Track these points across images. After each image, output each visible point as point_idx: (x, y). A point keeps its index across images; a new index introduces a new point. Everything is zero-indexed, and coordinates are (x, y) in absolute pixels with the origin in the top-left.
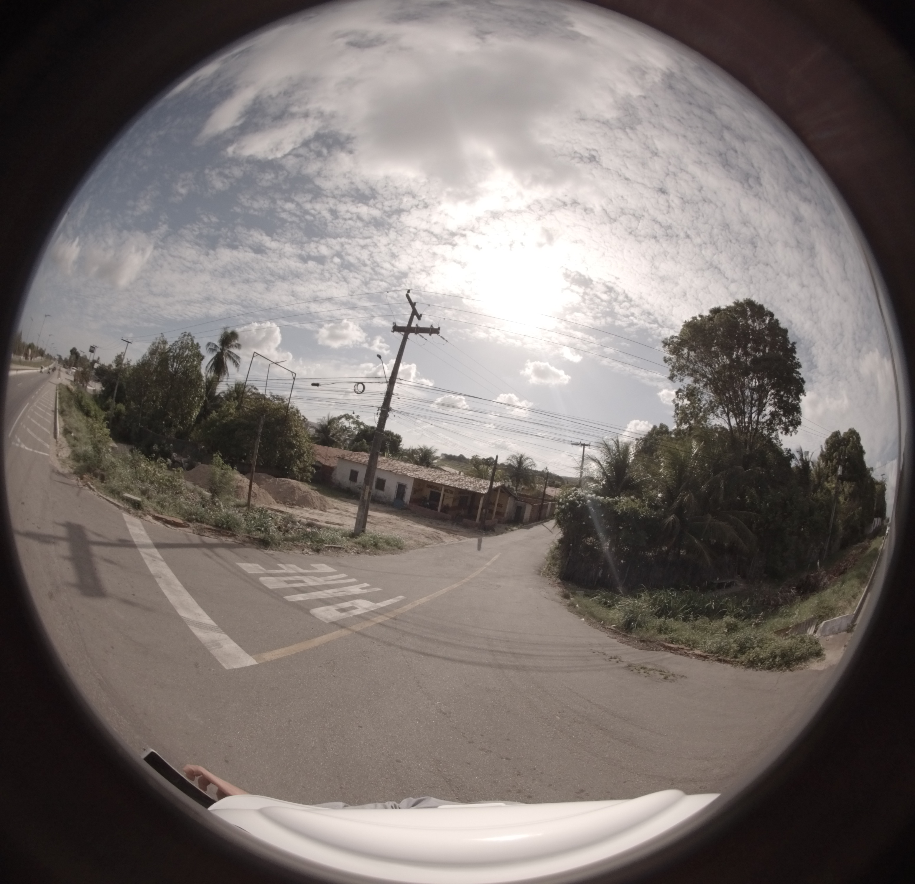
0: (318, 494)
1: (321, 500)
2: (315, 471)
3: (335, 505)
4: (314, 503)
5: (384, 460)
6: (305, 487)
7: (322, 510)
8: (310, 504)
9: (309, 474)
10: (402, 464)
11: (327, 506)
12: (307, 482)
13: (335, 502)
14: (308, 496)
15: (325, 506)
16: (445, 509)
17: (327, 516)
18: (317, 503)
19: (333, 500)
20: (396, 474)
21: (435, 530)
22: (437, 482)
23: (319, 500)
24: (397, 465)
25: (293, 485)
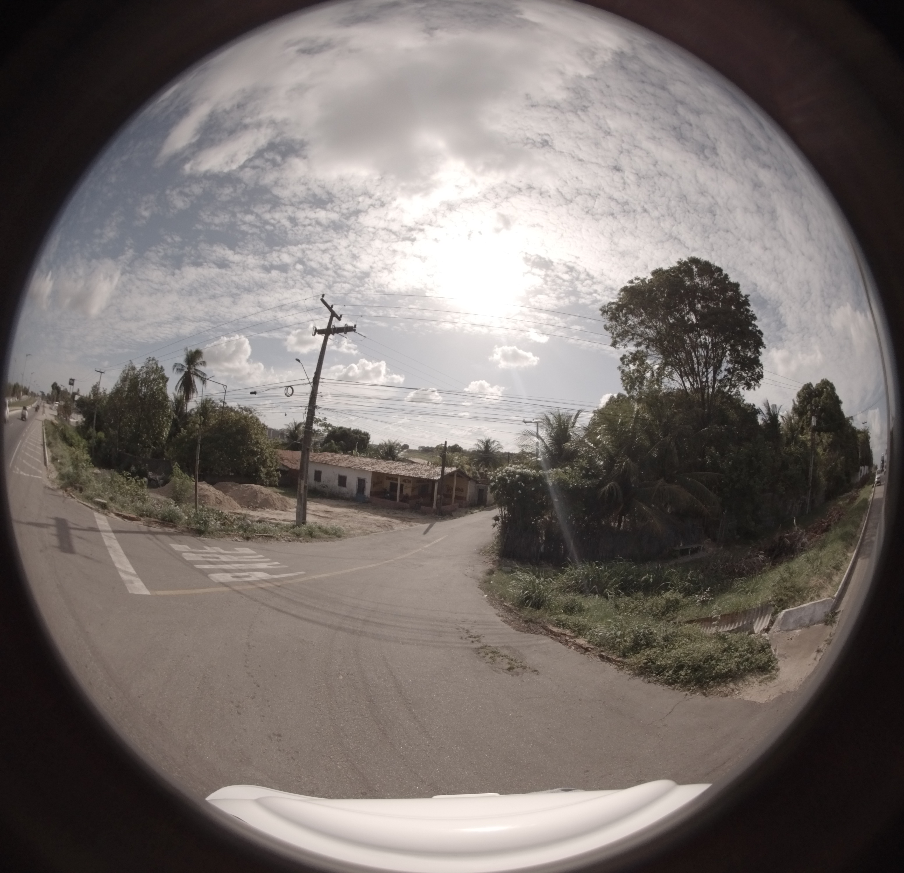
0: (281, 496)
1: (282, 501)
2: (280, 475)
4: (275, 504)
5: (345, 458)
6: (267, 491)
7: (282, 510)
8: (271, 505)
9: (275, 479)
10: (362, 459)
11: (288, 506)
12: (276, 486)
14: (270, 498)
15: (286, 506)
16: (405, 499)
17: (285, 515)
18: (279, 504)
19: (294, 500)
20: (355, 469)
21: (390, 519)
22: (392, 473)
23: (280, 501)
24: (357, 461)
25: (255, 490)
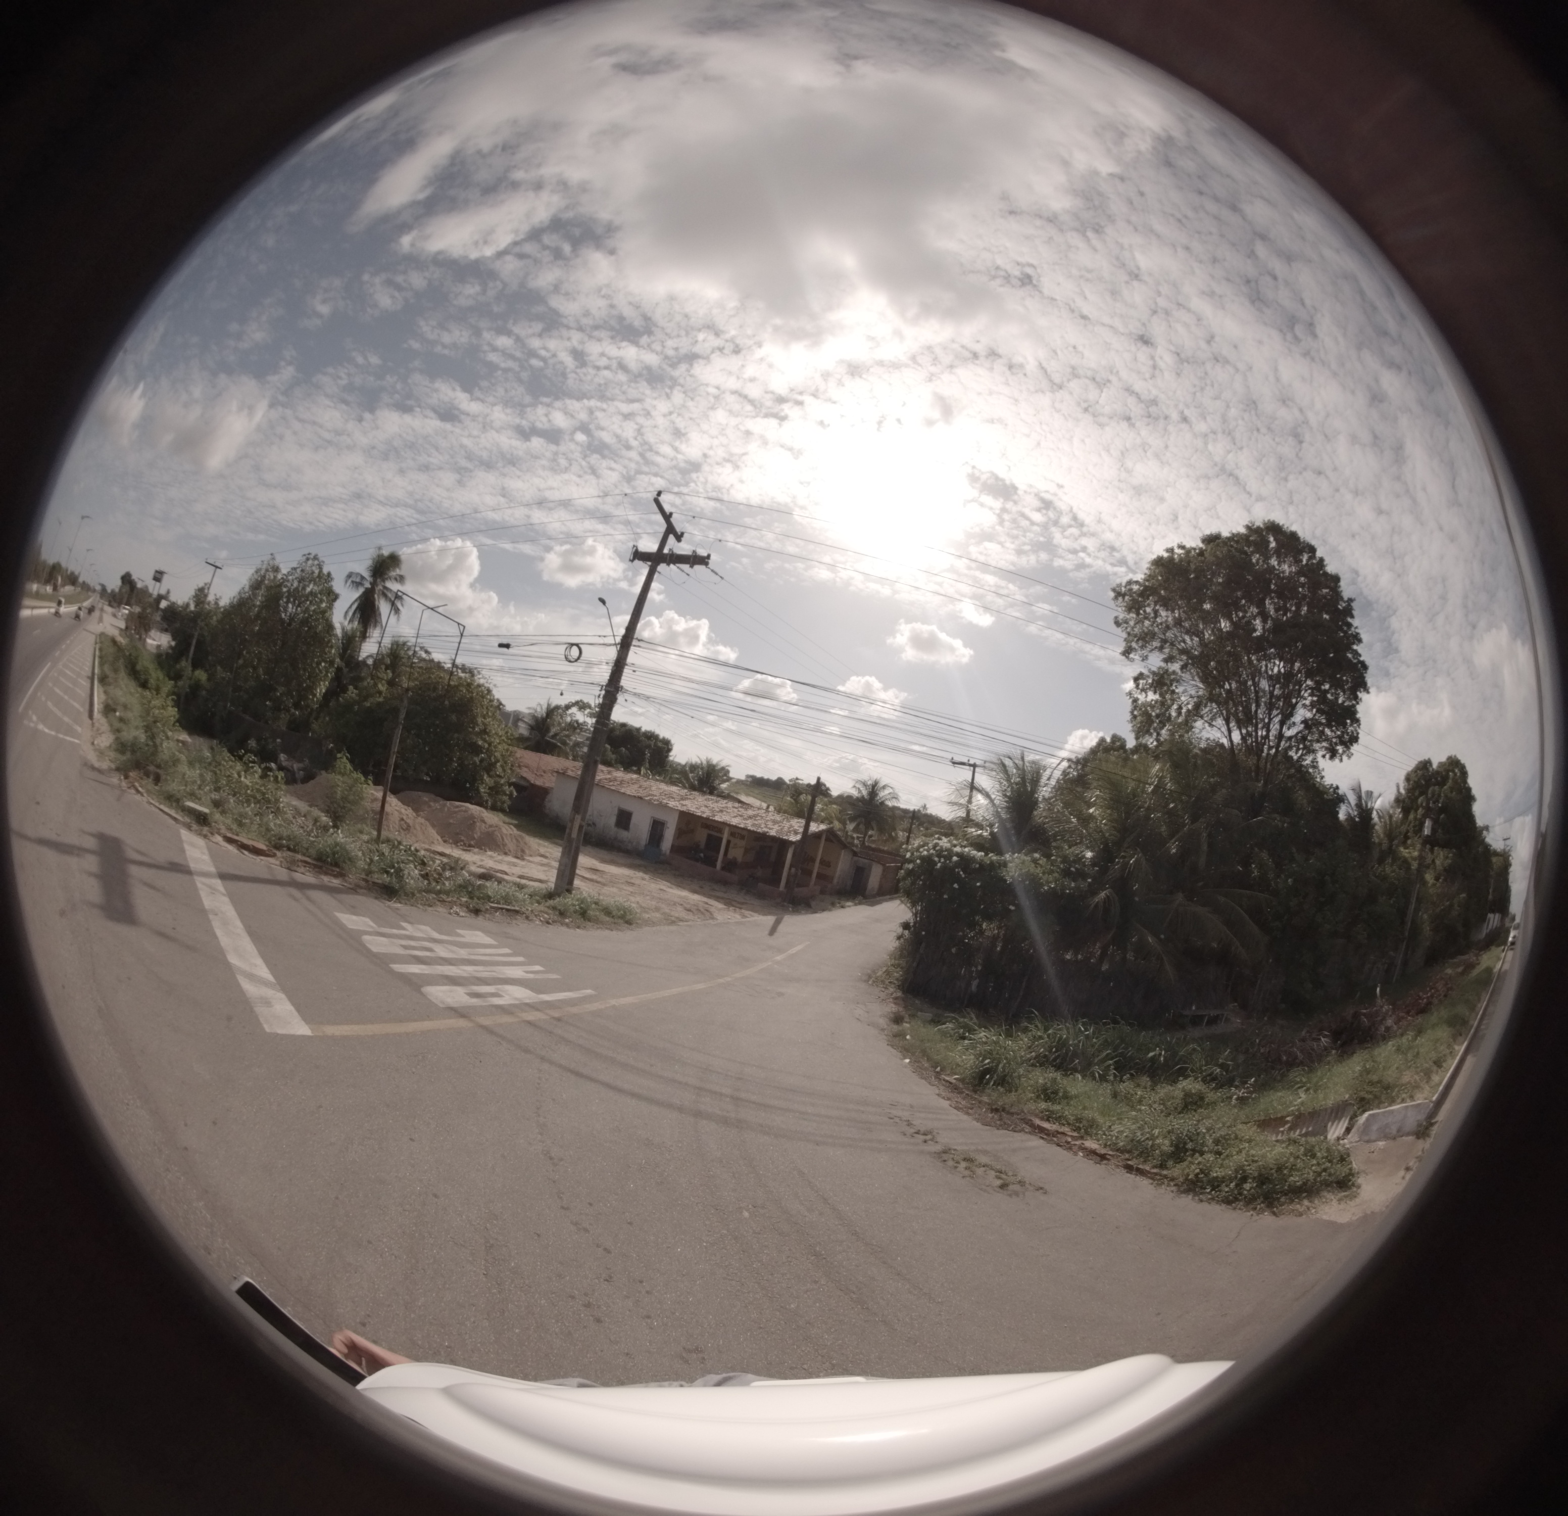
0: (515, 832)
1: (517, 840)
2: (515, 794)
3: (542, 851)
4: (505, 845)
5: (632, 779)
6: (492, 818)
7: (517, 857)
8: (499, 846)
9: (505, 798)
10: (663, 786)
11: (527, 852)
12: (502, 811)
13: (544, 846)
14: (497, 833)
15: (523, 851)
16: (730, 865)
17: (523, 867)
18: (511, 845)
19: (541, 842)
20: (649, 802)
21: (705, 899)
22: (717, 818)
23: (514, 841)
24: (653, 788)
25: (472, 814)
